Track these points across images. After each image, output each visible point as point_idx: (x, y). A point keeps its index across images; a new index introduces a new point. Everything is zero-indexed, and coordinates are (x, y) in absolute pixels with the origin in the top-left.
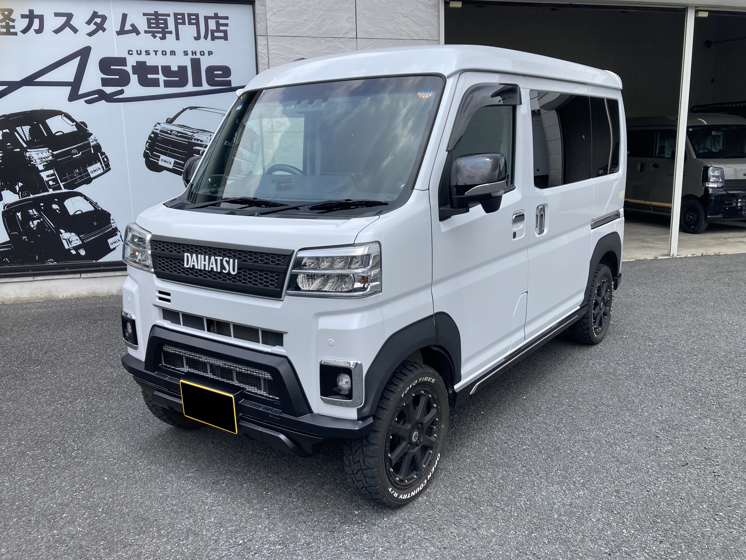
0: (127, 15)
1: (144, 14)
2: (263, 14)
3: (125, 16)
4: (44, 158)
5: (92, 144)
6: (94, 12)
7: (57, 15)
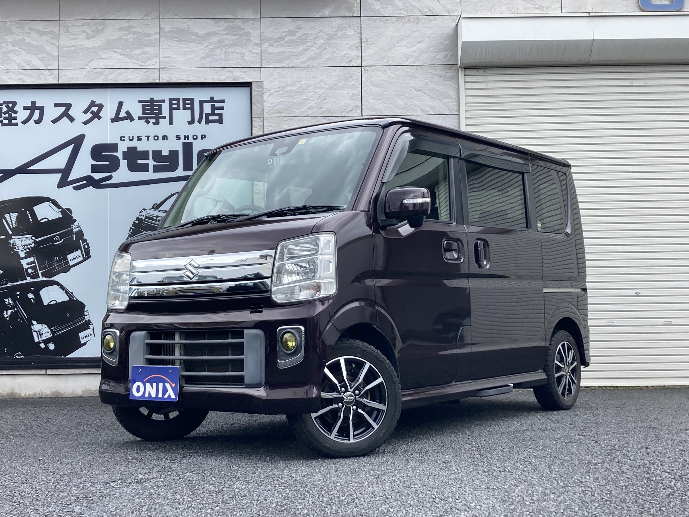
0: (122, 103)
1: (140, 102)
2: (259, 95)
3: (121, 104)
4: (27, 245)
5: (74, 231)
6: (92, 101)
7: (57, 105)
